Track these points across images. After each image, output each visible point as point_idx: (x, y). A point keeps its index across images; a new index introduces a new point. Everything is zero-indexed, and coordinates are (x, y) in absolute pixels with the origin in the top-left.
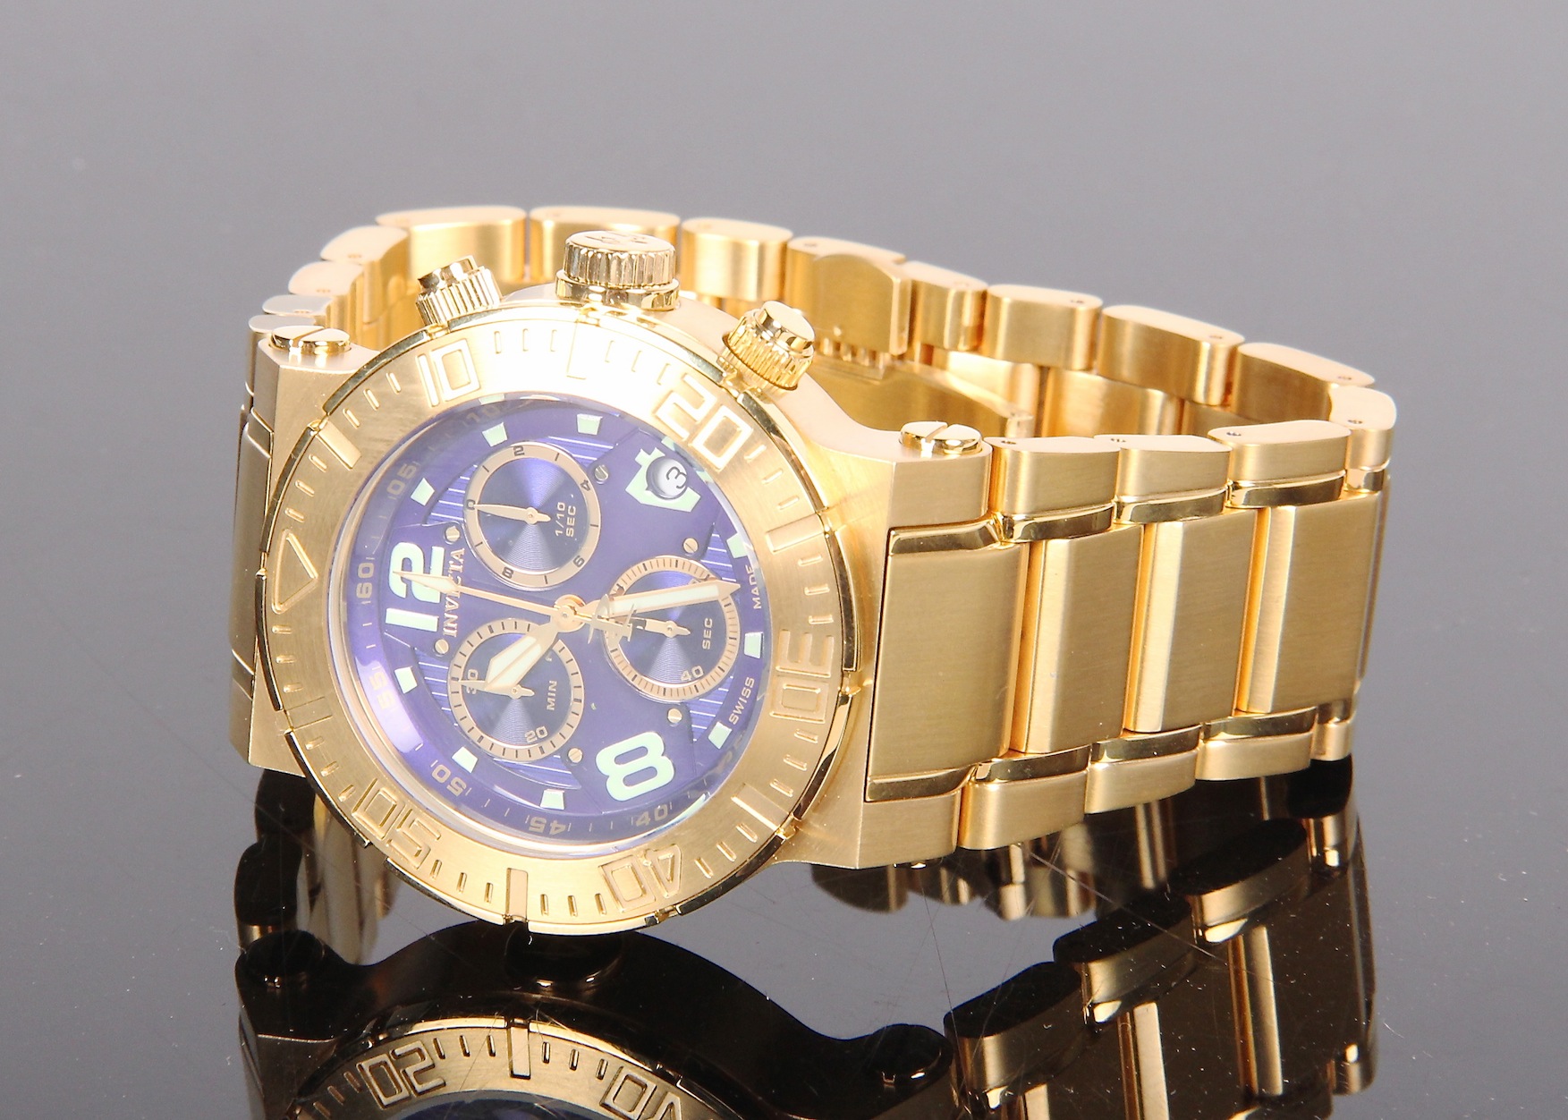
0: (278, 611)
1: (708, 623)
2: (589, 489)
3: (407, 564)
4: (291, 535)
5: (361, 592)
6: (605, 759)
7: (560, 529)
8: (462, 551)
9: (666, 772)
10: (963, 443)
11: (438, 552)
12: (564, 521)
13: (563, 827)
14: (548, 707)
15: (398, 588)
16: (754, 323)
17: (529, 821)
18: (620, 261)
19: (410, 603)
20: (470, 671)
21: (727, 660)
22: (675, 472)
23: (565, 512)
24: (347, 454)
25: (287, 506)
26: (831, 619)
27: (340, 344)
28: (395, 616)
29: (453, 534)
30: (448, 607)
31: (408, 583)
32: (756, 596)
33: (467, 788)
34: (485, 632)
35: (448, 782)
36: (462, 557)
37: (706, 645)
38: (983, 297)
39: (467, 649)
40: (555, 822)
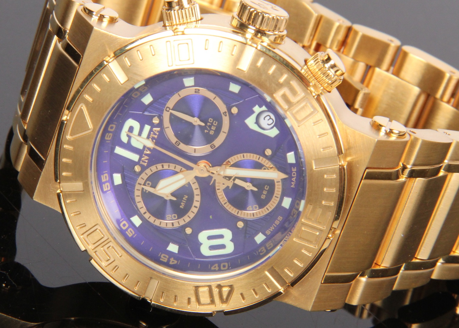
0: (69, 139)
1: (267, 188)
2: (226, 116)
3: (131, 129)
4: (84, 106)
5: (107, 137)
6: (203, 236)
7: (207, 130)
8: (159, 129)
9: (230, 248)
10: (400, 132)
11: (147, 128)
12: (210, 127)
13: (176, 262)
14: (181, 207)
15: (124, 138)
16: (322, 59)
17: (161, 255)
18: (263, 17)
19: (128, 147)
20: (148, 182)
21: (271, 206)
22: (268, 117)
23: (212, 123)
24: (121, 77)
25: (85, 93)
26: (333, 204)
27: (115, 18)
28: (119, 150)
29: (156, 121)
30: (145, 152)
31: (129, 137)
32: (293, 182)
33: (135, 234)
34: (159, 167)
35: (127, 230)
36: (158, 132)
37: (263, 197)
38: (349, 29)
39: (148, 172)
40: (172, 258)
